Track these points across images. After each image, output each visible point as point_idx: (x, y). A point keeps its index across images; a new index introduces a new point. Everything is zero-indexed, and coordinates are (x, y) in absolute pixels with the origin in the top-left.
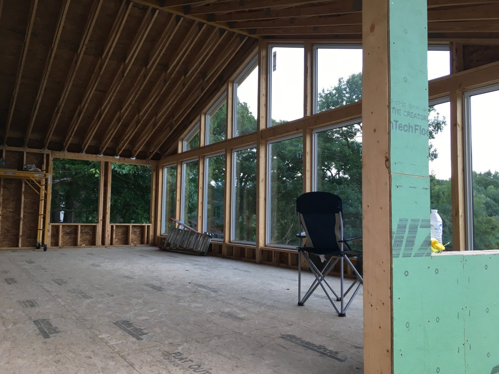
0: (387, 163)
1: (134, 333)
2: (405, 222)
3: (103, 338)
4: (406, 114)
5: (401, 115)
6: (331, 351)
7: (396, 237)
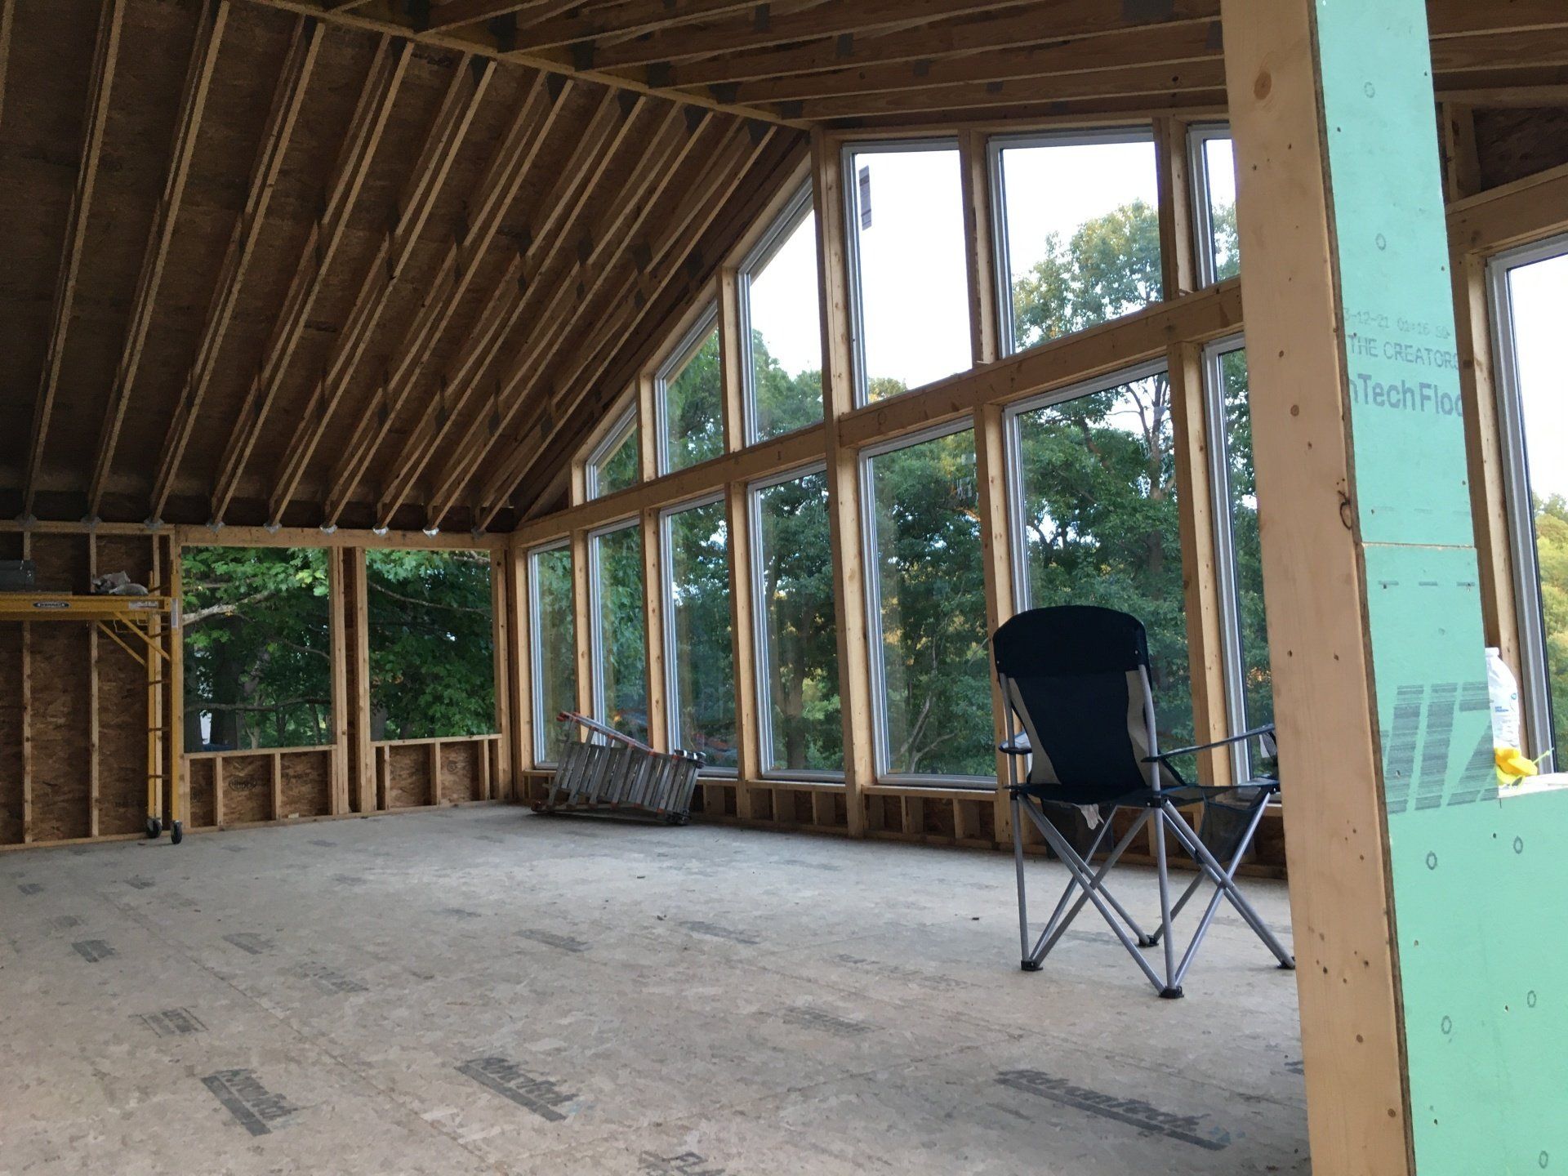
0: (1347, 512)
1: (532, 1096)
2: (1414, 696)
3: (439, 1122)
4: (1391, 351)
5: (1376, 356)
6: (1172, 1119)
7: (1393, 748)
